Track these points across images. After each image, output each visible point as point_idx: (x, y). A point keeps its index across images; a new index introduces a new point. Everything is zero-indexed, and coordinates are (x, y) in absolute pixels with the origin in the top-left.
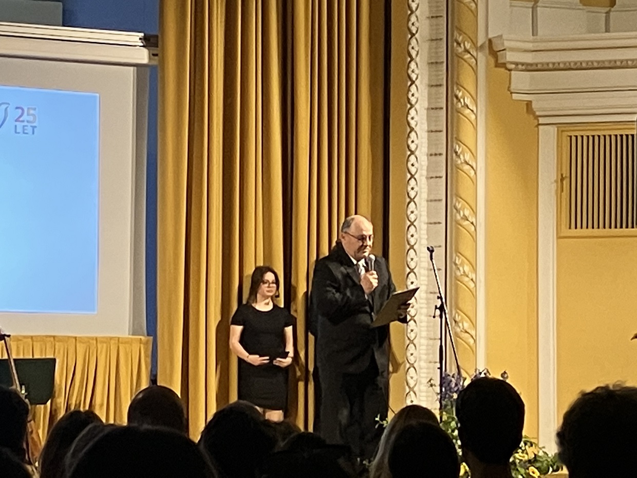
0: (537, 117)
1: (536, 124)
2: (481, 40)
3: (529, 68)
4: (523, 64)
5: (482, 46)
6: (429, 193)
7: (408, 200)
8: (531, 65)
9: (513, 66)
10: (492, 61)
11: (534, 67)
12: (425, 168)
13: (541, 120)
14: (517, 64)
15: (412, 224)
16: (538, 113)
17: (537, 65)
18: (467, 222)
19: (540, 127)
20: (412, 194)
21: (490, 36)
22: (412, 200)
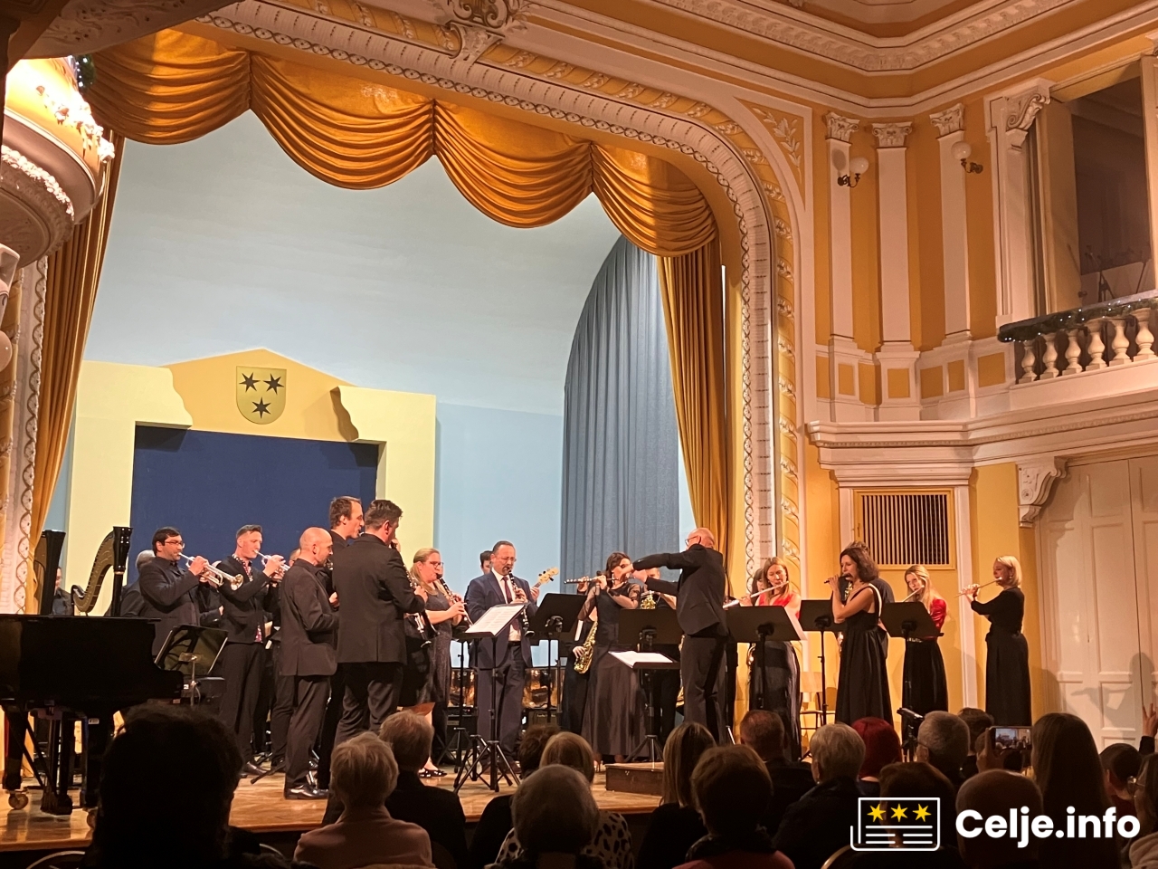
0: (837, 482)
1: (837, 486)
2: (799, 424)
3: (832, 446)
4: (828, 443)
5: (800, 428)
6: (761, 536)
7: (747, 541)
8: (834, 443)
9: (822, 444)
10: (807, 439)
11: (835, 445)
12: (758, 517)
13: (841, 484)
14: (825, 442)
15: (751, 559)
16: (839, 479)
17: (837, 443)
18: (795, 558)
19: (841, 489)
20: (750, 537)
21: (806, 422)
22: (750, 541)
